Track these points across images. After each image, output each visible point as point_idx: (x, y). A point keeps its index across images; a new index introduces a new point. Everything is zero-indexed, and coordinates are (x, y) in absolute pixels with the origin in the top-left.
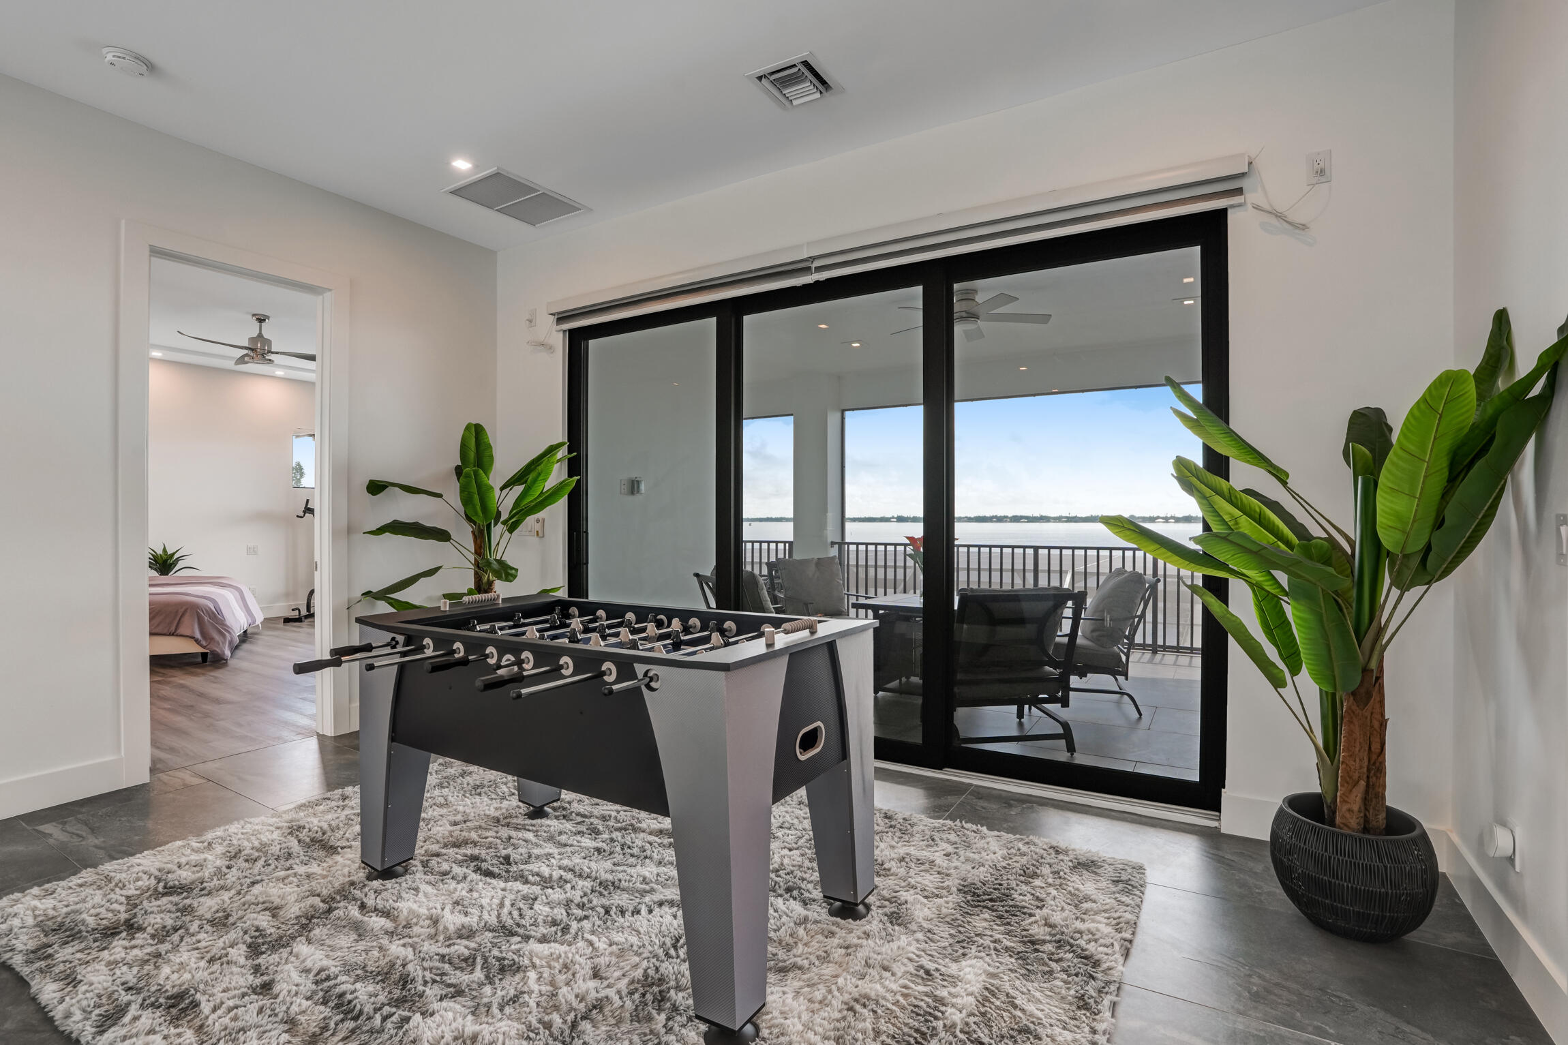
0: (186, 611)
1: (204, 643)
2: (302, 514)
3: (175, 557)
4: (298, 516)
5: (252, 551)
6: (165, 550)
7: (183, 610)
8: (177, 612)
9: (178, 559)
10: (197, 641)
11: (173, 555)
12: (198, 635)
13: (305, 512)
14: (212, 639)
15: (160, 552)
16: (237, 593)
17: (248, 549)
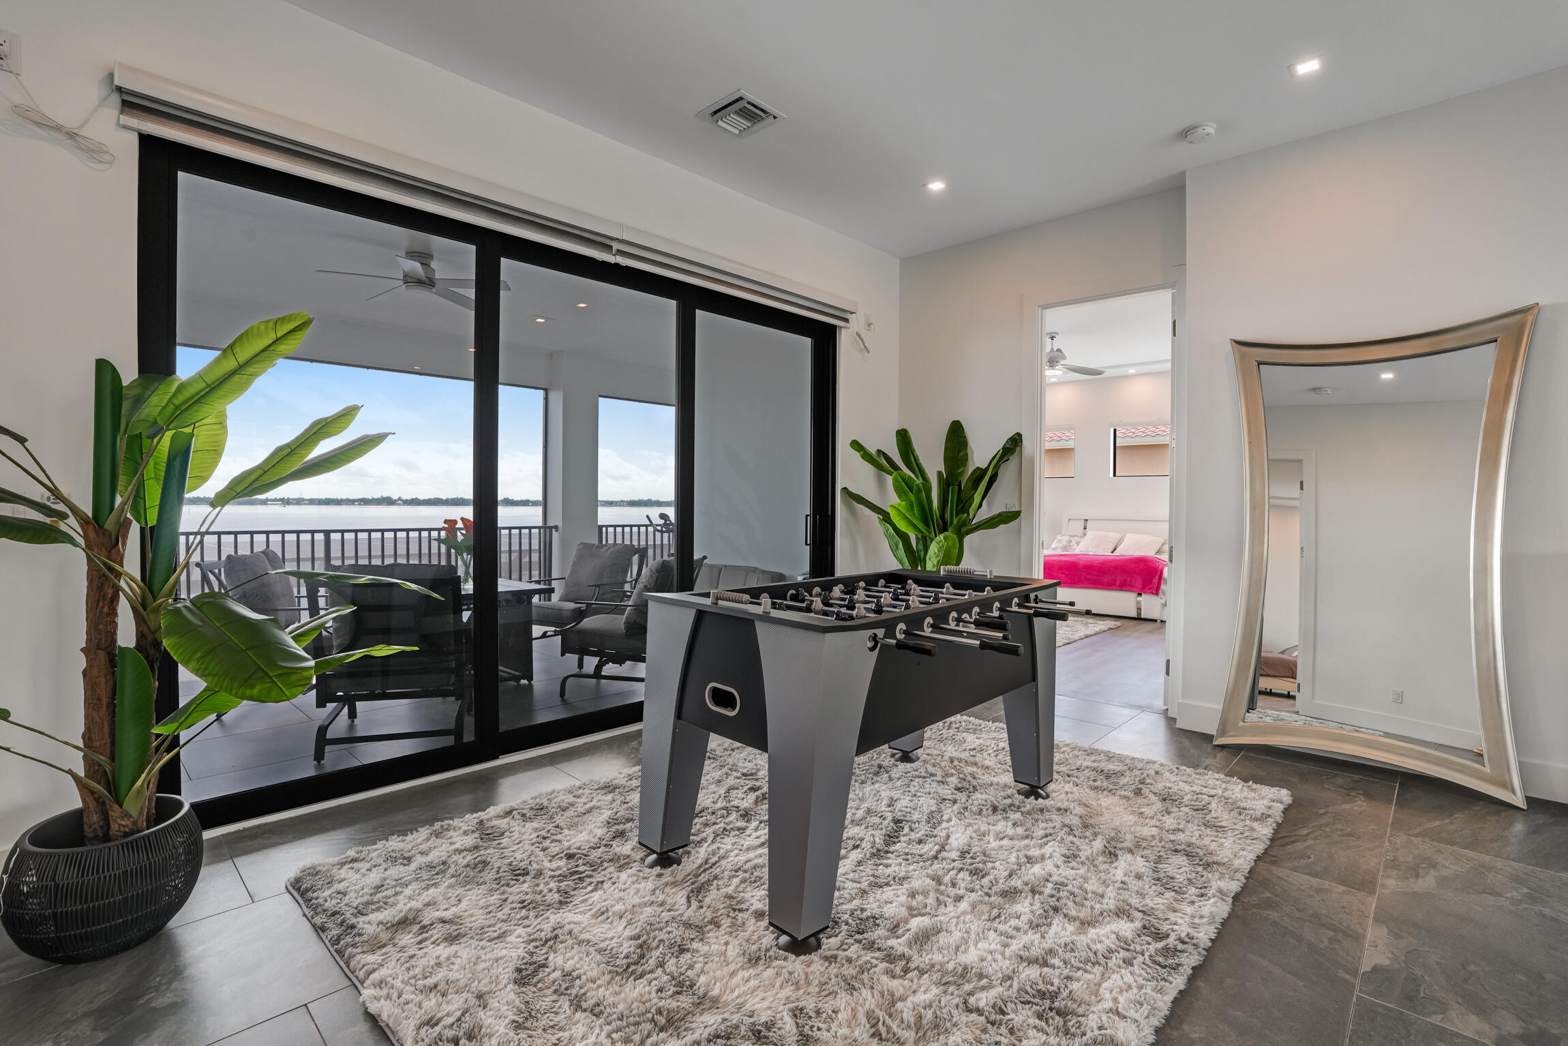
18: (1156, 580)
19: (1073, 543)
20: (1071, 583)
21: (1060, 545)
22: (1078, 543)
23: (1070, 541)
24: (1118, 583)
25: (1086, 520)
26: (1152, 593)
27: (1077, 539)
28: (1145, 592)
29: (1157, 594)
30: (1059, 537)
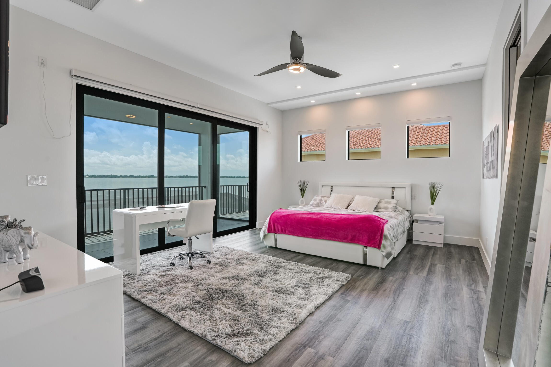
18: (378, 237)
19: (323, 201)
20: (314, 236)
21: (315, 203)
22: (326, 201)
23: (321, 200)
24: (350, 237)
25: (332, 186)
26: (376, 247)
27: (325, 198)
28: (370, 246)
29: (379, 248)
30: (315, 197)
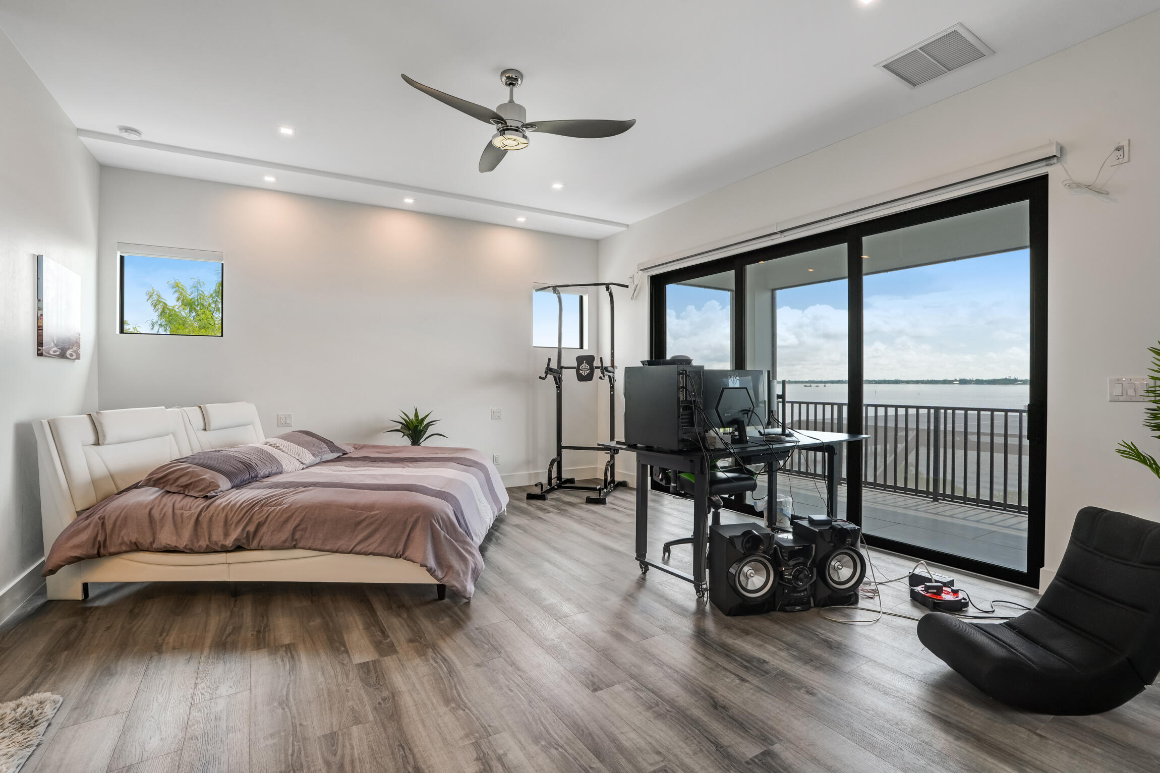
0: (416, 522)
1: (439, 574)
2: (543, 375)
3: (425, 422)
4: (540, 378)
5: (495, 415)
6: (416, 415)
7: (413, 519)
8: (405, 522)
9: (429, 424)
10: (431, 571)
11: (423, 419)
12: (432, 563)
13: (546, 373)
14: (450, 567)
15: (412, 417)
16: (481, 475)
17: (492, 412)
